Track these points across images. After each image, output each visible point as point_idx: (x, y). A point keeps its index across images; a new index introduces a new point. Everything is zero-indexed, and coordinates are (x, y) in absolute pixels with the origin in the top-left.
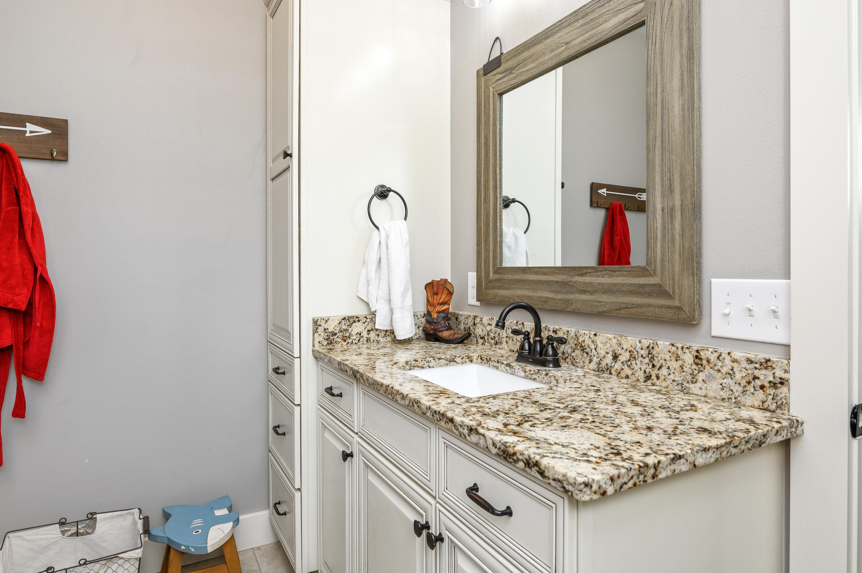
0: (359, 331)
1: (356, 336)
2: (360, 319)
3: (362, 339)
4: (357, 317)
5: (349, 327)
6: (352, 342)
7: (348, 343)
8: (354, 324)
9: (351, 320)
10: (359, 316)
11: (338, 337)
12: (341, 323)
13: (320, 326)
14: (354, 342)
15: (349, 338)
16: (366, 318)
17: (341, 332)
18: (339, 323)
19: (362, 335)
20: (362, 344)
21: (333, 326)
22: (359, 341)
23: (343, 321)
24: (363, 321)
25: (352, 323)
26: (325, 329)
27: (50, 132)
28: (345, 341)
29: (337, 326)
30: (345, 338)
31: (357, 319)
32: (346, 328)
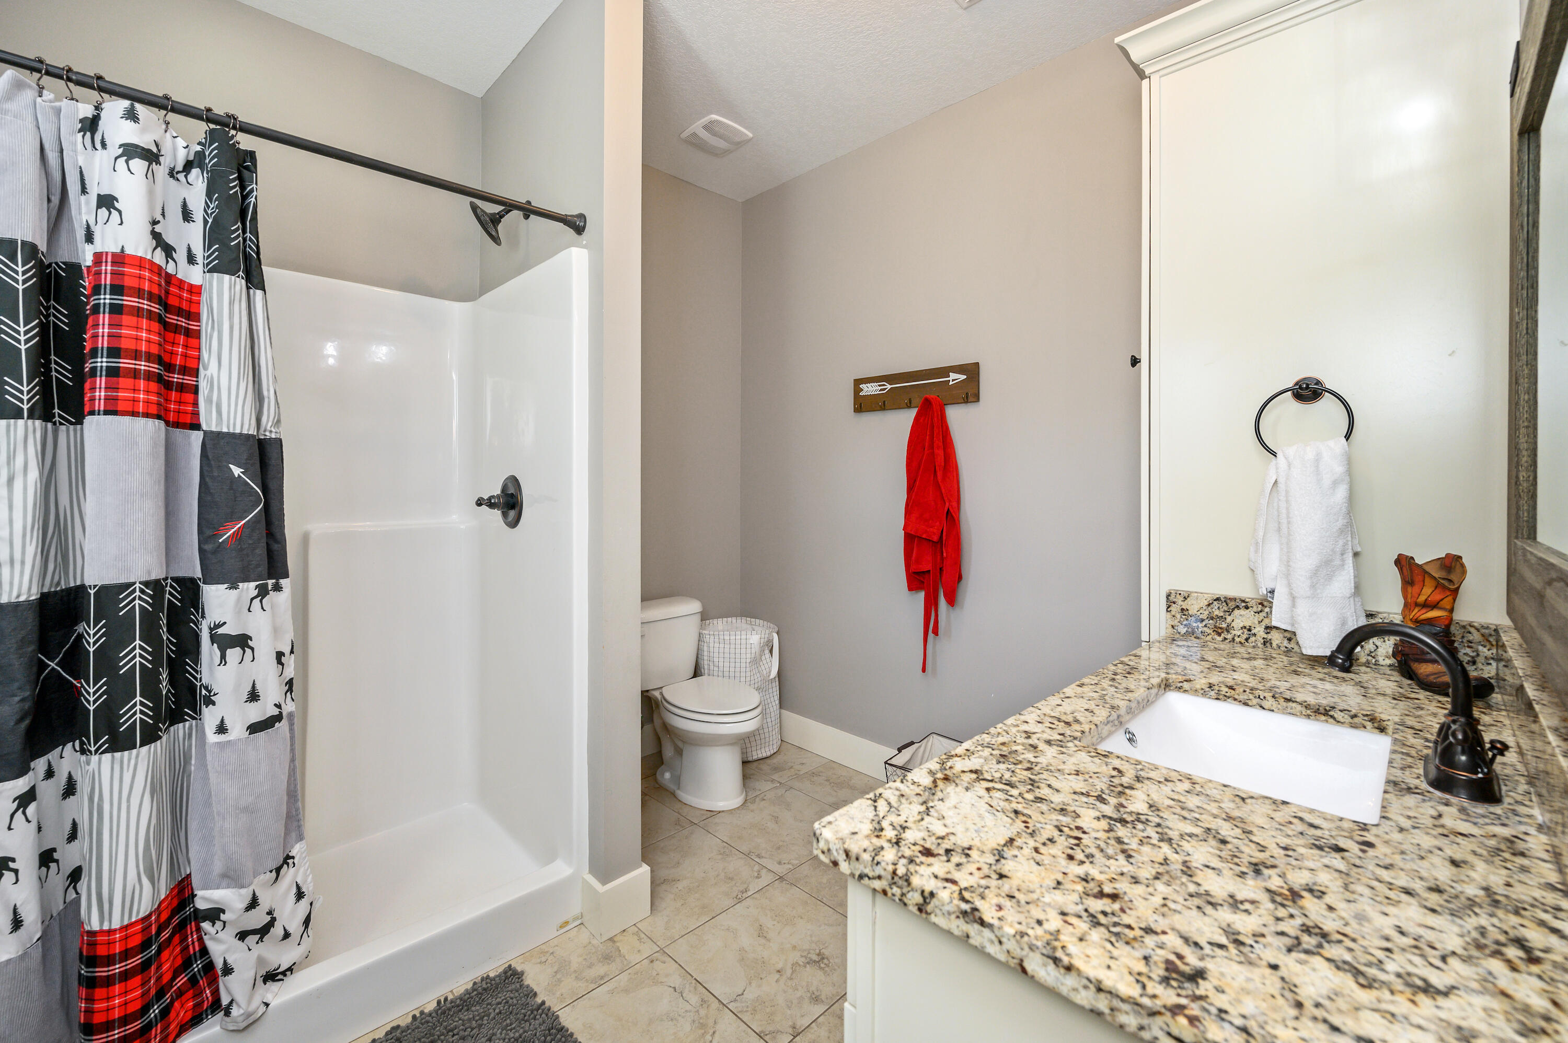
0: (1247, 624)
1: (1241, 631)
2: (1249, 606)
3: (1253, 639)
4: (1243, 601)
5: (1227, 613)
6: (1233, 640)
7: (1225, 639)
8: (1236, 612)
9: (1233, 604)
10: (1247, 600)
11: (1205, 626)
12: (1212, 606)
13: (1174, 603)
14: (1237, 639)
15: (1228, 631)
16: (1263, 605)
17: (1212, 618)
18: (1209, 605)
19: (1253, 632)
20: (1254, 647)
21: (1196, 607)
22: (1247, 640)
23: (1215, 603)
24: (1255, 609)
25: (1233, 610)
26: (1182, 610)
27: (965, 377)
28: (1219, 635)
29: (1204, 608)
30: (1220, 631)
31: (1243, 604)
32: (1222, 614)
